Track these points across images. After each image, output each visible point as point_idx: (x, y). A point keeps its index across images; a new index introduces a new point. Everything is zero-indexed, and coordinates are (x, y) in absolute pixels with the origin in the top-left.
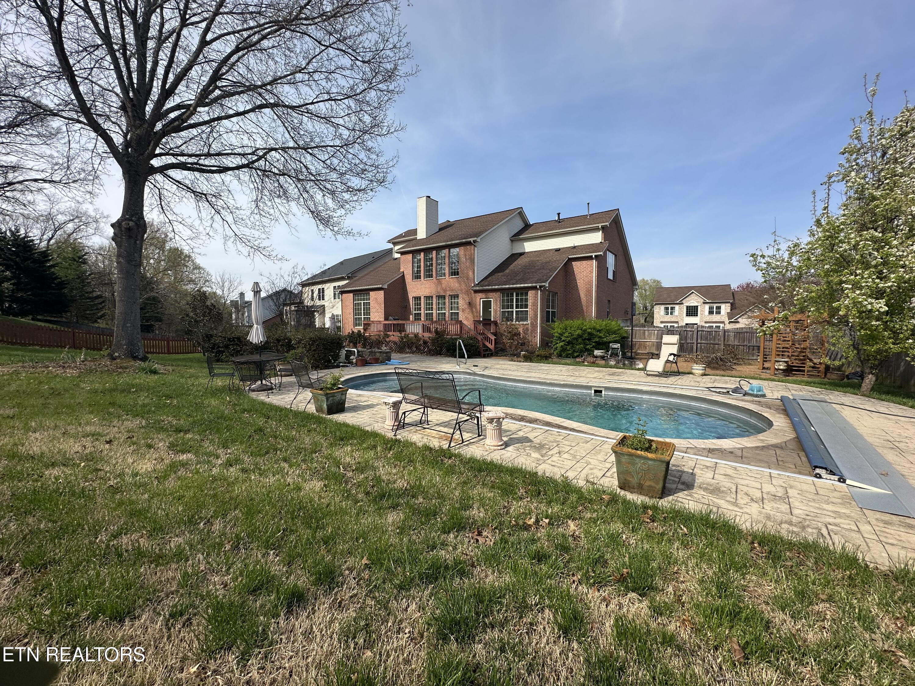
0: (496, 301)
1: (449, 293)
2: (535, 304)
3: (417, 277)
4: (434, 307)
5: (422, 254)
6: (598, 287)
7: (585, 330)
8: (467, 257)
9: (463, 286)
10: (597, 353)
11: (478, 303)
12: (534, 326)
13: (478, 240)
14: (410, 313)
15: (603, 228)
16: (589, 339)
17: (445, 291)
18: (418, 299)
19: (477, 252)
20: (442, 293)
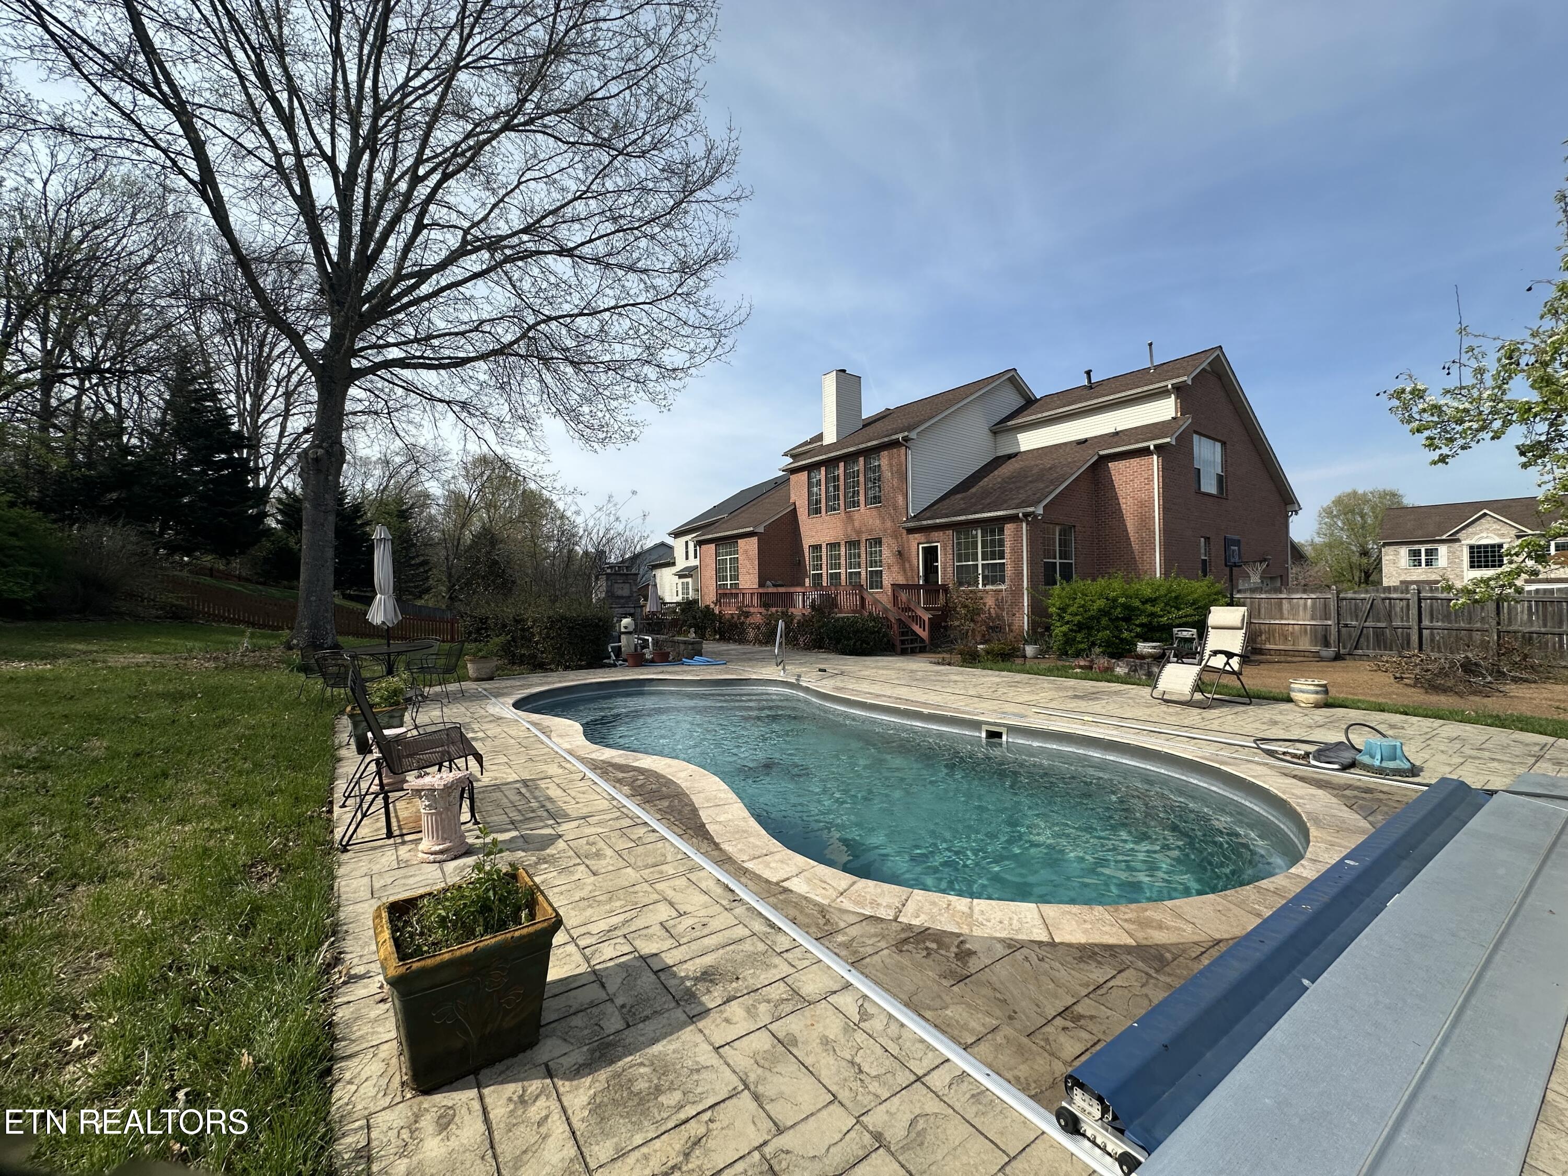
0: (944, 548)
1: (864, 537)
2: (1017, 552)
3: (815, 510)
4: (843, 561)
5: (823, 469)
6: (1166, 508)
7: (1115, 600)
8: (895, 469)
9: (889, 524)
10: (1144, 647)
11: (914, 553)
12: (1016, 592)
13: (913, 435)
14: (805, 575)
15: (1178, 390)
16: (1127, 619)
17: (859, 532)
18: (816, 548)
19: (911, 459)
20: (854, 537)
